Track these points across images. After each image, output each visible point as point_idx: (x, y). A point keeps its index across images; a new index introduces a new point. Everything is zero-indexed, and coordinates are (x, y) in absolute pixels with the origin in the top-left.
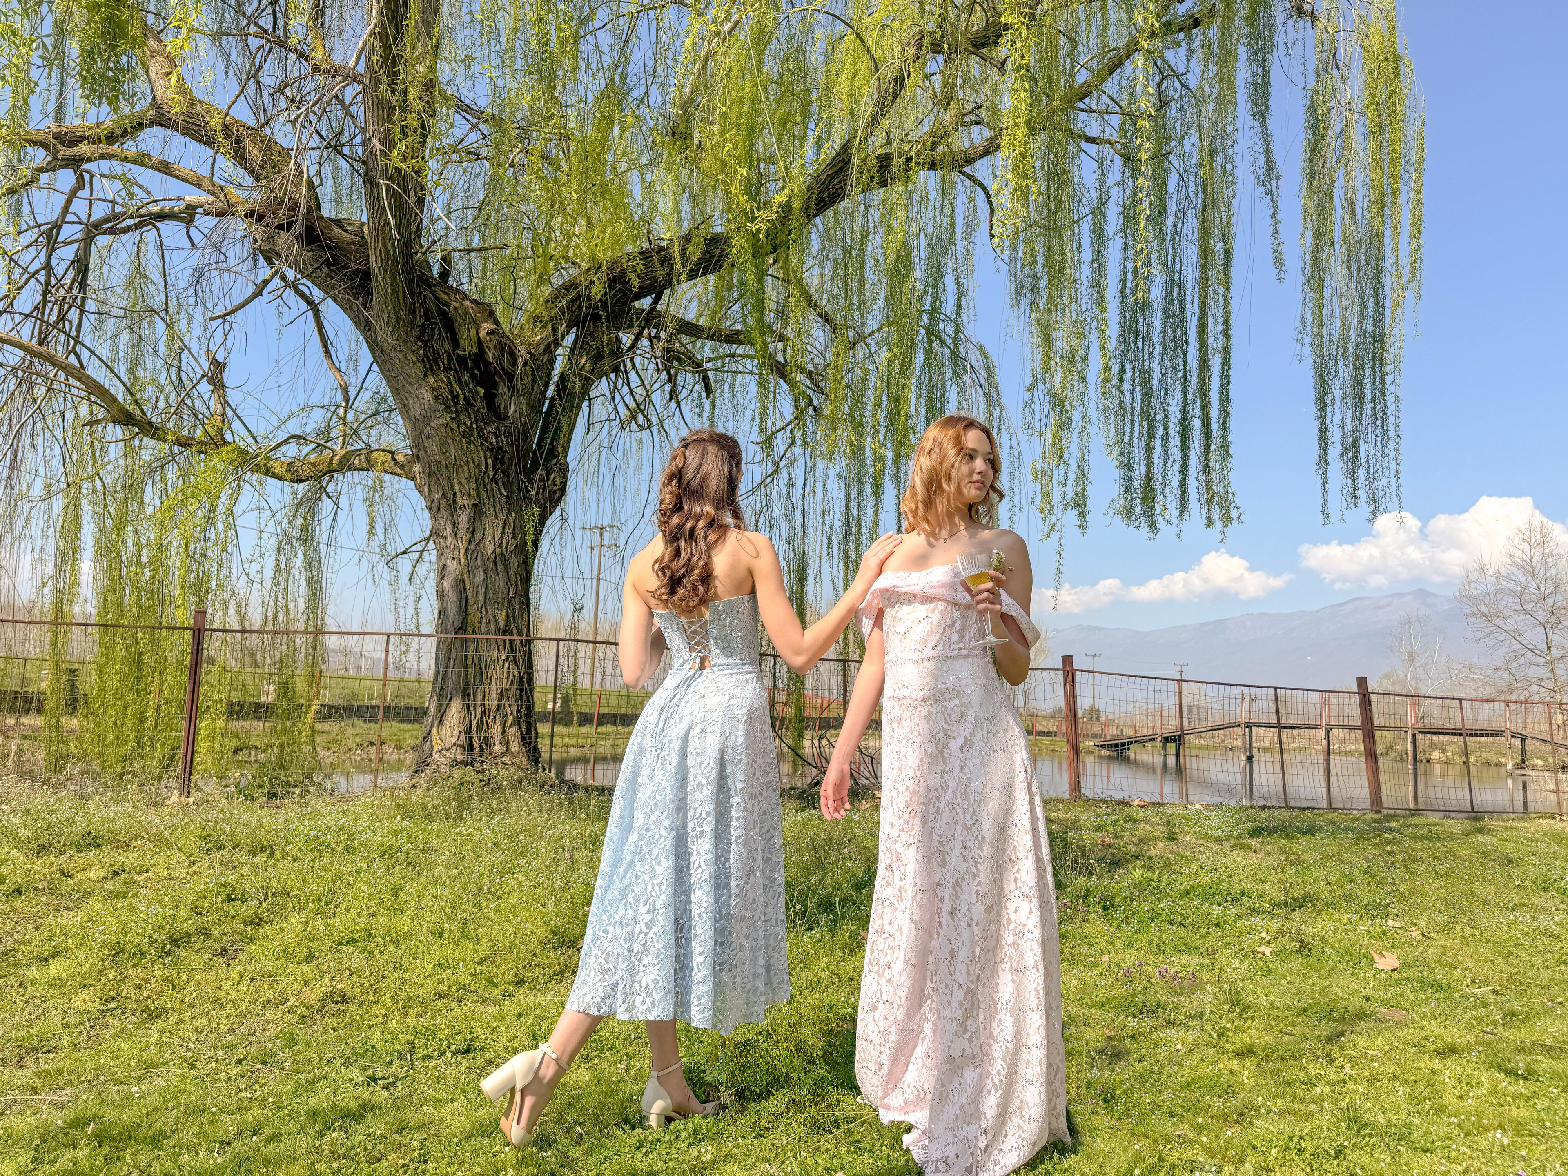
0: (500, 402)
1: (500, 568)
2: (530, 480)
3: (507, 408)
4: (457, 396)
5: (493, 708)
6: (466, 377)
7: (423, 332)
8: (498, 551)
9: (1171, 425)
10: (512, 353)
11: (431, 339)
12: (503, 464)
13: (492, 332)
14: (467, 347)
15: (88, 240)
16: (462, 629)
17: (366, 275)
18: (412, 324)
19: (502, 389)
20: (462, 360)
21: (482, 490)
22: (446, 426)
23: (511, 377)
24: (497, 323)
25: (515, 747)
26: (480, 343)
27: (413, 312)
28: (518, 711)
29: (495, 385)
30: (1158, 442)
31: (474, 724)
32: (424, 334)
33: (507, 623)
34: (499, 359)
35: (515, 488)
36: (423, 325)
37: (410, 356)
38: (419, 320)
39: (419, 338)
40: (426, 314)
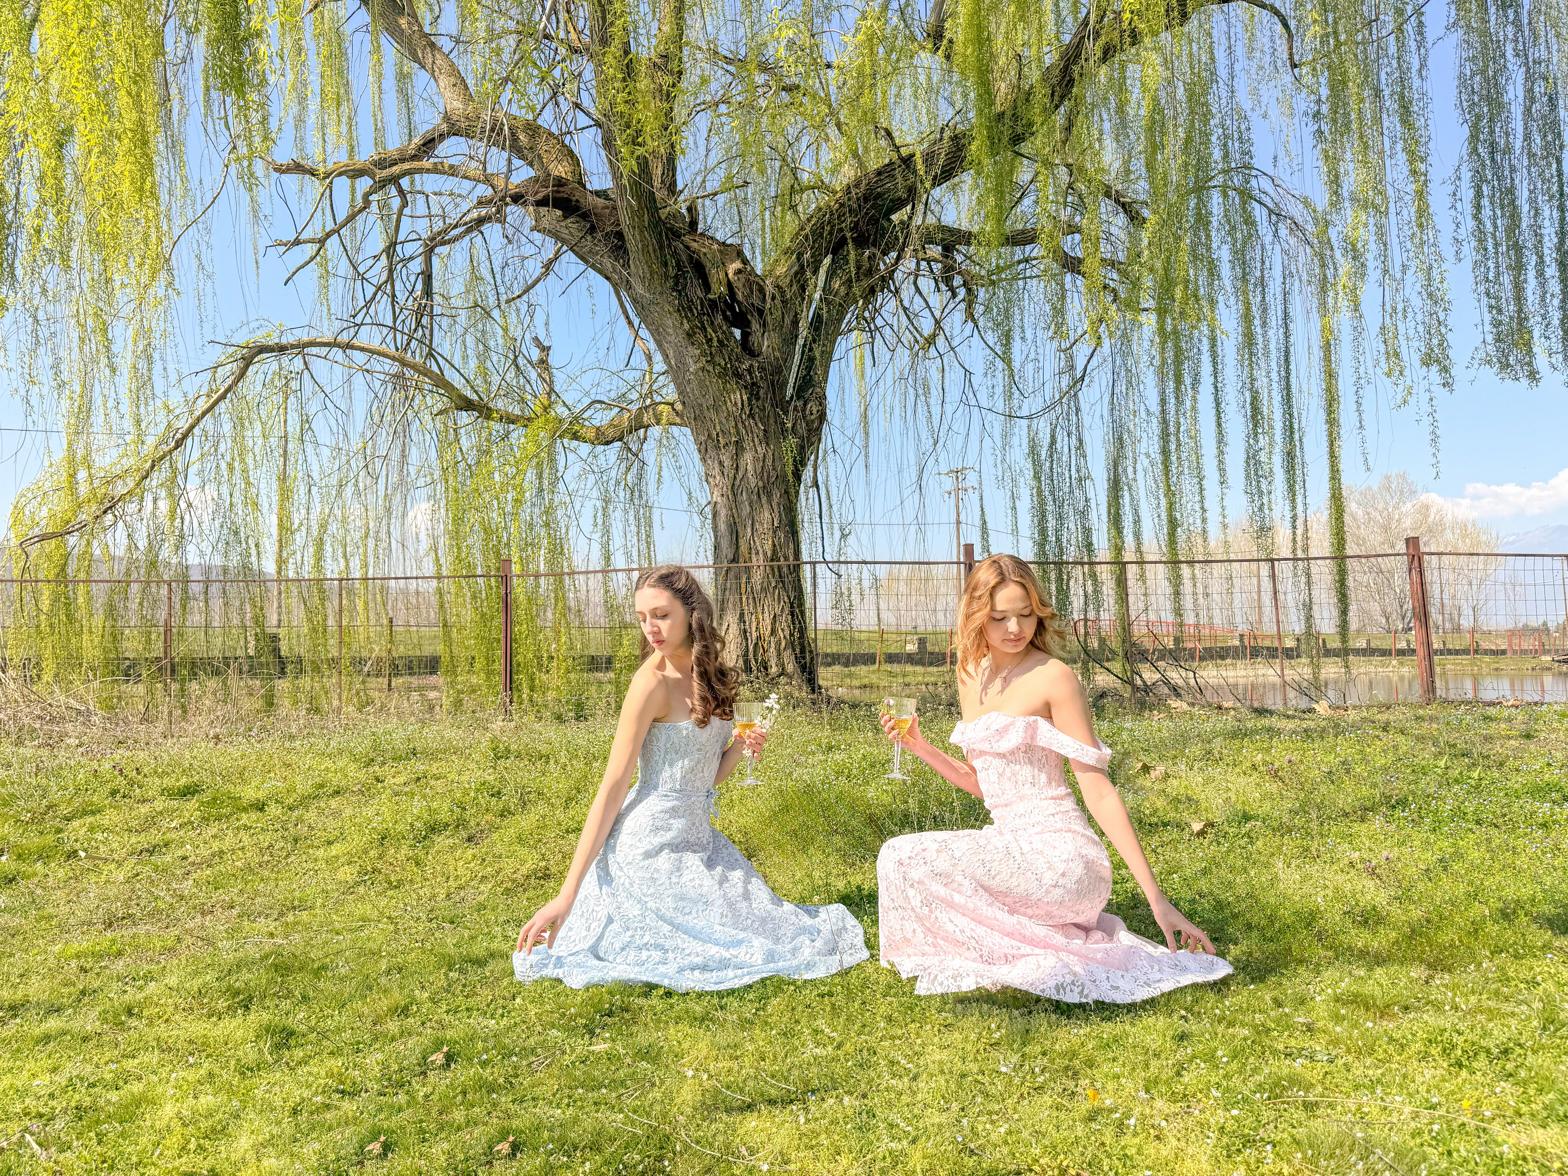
0: (754, 339)
1: (764, 500)
2: (786, 413)
3: (760, 346)
4: (711, 340)
5: (768, 633)
6: (719, 319)
7: (676, 284)
8: (761, 484)
9: (1547, 251)
10: (761, 290)
11: (684, 288)
12: (758, 399)
13: (739, 272)
14: (719, 289)
15: (429, 252)
16: (735, 560)
17: (620, 235)
18: (666, 276)
19: (755, 326)
20: (713, 304)
21: (740, 426)
22: (703, 369)
23: (761, 312)
24: (745, 262)
25: (790, 668)
26: (730, 285)
27: (666, 265)
28: (791, 635)
29: (748, 324)
30: (1531, 274)
31: (751, 648)
32: (678, 286)
33: (774, 551)
34: (748, 297)
35: (772, 421)
36: (676, 276)
37: (667, 307)
38: (672, 272)
39: (674, 290)
40: (678, 265)
